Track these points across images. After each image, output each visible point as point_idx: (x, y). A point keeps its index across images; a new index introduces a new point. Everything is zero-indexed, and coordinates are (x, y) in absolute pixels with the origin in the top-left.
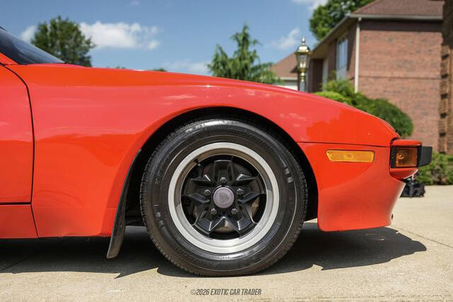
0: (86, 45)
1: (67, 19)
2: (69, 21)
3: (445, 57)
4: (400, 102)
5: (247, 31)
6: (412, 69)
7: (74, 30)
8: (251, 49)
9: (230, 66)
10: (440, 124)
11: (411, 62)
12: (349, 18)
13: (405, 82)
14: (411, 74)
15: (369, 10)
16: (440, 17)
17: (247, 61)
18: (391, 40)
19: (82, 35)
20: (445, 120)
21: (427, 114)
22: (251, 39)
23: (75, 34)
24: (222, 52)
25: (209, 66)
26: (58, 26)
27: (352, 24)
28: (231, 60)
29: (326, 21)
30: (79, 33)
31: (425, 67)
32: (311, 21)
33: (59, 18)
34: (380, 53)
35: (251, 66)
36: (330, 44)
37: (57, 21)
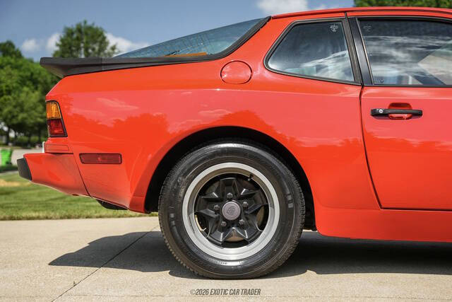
0: (111, 51)
1: (93, 24)
2: (95, 26)
7: (100, 36)
19: (106, 40)
23: (100, 39)
26: (83, 30)
30: (104, 38)
33: (85, 22)
37: (83, 24)
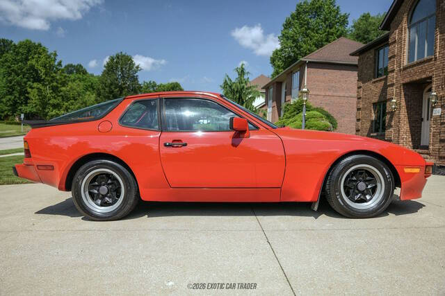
0: (136, 69)
2: (127, 55)
3: (359, 88)
4: (330, 109)
5: (244, 66)
6: (336, 91)
7: (129, 60)
8: (246, 77)
9: (233, 87)
10: (357, 125)
11: (335, 87)
12: (301, 61)
13: (332, 98)
14: (335, 94)
15: (312, 57)
16: (357, 63)
17: (244, 84)
18: (324, 74)
19: (134, 63)
20: (360, 123)
21: (344, 117)
22: (246, 71)
23: (129, 62)
24: (229, 79)
25: (221, 86)
26: (120, 57)
27: (303, 64)
28: (234, 83)
29: (280, 59)
30: (132, 62)
31: (343, 90)
32: (271, 58)
33: (121, 53)
34: (318, 81)
35: (246, 87)
36: (288, 74)
